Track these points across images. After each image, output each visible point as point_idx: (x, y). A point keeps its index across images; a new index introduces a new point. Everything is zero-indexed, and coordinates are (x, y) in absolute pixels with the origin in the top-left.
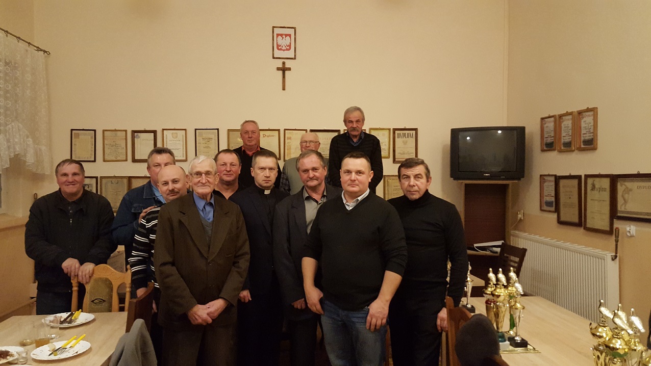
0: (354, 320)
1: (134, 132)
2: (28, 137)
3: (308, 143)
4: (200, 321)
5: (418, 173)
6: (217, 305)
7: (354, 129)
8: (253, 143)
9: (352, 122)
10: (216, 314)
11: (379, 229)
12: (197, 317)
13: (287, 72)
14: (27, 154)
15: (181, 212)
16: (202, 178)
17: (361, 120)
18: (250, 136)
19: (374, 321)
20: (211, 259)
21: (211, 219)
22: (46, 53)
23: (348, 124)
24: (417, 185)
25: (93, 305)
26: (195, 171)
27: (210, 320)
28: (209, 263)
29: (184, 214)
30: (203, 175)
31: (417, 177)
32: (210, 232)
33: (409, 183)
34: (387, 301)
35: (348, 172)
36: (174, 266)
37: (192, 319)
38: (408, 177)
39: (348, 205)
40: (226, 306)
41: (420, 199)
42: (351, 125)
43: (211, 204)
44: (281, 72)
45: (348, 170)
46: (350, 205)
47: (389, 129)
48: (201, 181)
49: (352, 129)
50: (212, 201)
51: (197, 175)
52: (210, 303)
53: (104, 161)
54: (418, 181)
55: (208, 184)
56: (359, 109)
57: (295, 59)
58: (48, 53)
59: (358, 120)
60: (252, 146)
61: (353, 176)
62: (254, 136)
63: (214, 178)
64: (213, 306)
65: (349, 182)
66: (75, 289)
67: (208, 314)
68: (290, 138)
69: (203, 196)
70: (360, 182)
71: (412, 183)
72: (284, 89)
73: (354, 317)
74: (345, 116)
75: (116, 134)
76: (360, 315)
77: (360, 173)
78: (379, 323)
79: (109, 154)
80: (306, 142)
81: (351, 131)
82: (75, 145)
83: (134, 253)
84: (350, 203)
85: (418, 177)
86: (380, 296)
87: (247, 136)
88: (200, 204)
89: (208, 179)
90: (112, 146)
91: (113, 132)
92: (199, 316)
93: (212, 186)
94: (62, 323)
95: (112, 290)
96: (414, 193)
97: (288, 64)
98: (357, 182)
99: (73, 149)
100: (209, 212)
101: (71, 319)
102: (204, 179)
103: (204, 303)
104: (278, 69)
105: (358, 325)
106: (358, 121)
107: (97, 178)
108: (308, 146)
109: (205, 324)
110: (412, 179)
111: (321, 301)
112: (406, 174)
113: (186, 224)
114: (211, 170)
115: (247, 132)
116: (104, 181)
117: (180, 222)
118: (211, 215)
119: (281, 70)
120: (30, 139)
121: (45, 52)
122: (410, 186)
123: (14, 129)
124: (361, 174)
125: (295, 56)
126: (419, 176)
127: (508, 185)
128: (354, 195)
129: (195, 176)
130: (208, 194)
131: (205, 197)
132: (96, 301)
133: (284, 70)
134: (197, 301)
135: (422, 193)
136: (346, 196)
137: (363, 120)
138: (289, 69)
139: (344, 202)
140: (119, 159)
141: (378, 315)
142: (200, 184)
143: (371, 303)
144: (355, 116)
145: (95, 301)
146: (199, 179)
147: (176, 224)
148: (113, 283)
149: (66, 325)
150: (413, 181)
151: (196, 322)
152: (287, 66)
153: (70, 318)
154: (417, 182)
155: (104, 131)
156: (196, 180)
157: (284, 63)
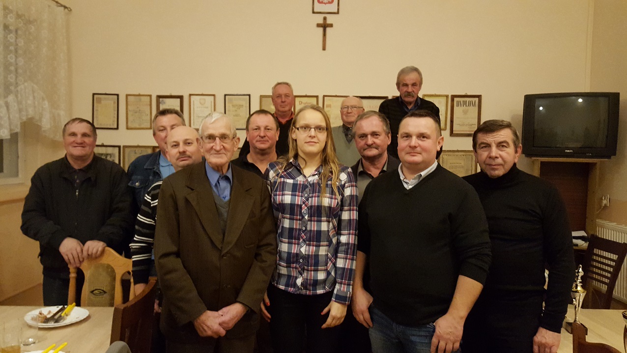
0: (413, 338)
1: (159, 97)
2: (43, 99)
3: (350, 108)
4: (209, 333)
5: (502, 140)
6: (233, 312)
7: (409, 94)
8: (287, 109)
9: (407, 85)
10: (231, 325)
11: (450, 216)
12: (206, 328)
13: (328, 29)
14: (43, 119)
15: (188, 187)
16: (216, 143)
17: (418, 84)
18: (283, 100)
19: (442, 344)
20: (225, 251)
21: (228, 198)
22: (66, 10)
23: (401, 88)
24: (501, 156)
25: (92, 297)
26: (207, 133)
27: (223, 332)
28: (223, 256)
29: (192, 190)
30: (217, 139)
31: (501, 145)
32: (225, 215)
33: (489, 154)
34: (462, 318)
35: (407, 137)
36: (180, 257)
37: (200, 329)
38: (488, 146)
39: (406, 183)
40: (245, 311)
41: (504, 176)
42: (405, 89)
43: (227, 178)
44: (321, 29)
45: (407, 133)
46: (409, 182)
47: (447, 96)
48: (214, 147)
49: (406, 94)
50: (230, 175)
51: (210, 139)
52: (223, 309)
53: (128, 128)
54: (502, 151)
55: (223, 151)
56: (416, 70)
57: (338, 13)
58: (69, 9)
59: (415, 83)
60: (285, 112)
61: (414, 141)
62: (288, 100)
63: (231, 143)
64: (227, 312)
65: (408, 149)
66: (73, 275)
67: (220, 324)
68: (329, 106)
69: (218, 168)
70: (424, 150)
71: (494, 154)
72: (324, 49)
73: (414, 335)
74: (398, 78)
75: (140, 100)
76: (423, 333)
77: (424, 137)
78: (450, 347)
79: (132, 122)
80: (348, 107)
81: (405, 96)
82: (97, 110)
83: (136, 238)
84: (409, 180)
85: (503, 146)
86: (451, 310)
87: (279, 101)
88: (213, 177)
89: (224, 144)
90: (136, 113)
91: (138, 97)
92: (208, 327)
93: (229, 154)
94: (47, 320)
95: (114, 279)
96: (495, 167)
97: (330, 19)
98: (418, 149)
99: (95, 116)
100: (225, 189)
101: (60, 316)
102: (218, 144)
103: (216, 309)
104: (319, 25)
105: (419, 347)
106: (414, 85)
107: (119, 147)
108: (349, 112)
109: (216, 337)
110: (494, 148)
111: (370, 309)
112: (485, 141)
113: (194, 204)
114: (228, 132)
115: (280, 96)
116: (127, 150)
117: (187, 201)
118: (227, 193)
119: (322, 27)
120: (46, 102)
121: (65, 7)
122: (490, 157)
123: (27, 90)
124: (425, 139)
125: (338, 9)
126: (505, 144)
127: (595, 164)
128: (415, 167)
129: (207, 141)
130: (225, 164)
131: (220, 168)
132: (96, 292)
133: (325, 26)
134: (206, 305)
135: (508, 167)
136: (404, 169)
137: (421, 83)
138: (331, 26)
139: (402, 178)
140: (143, 126)
141: (449, 336)
142: (213, 152)
143: (437, 319)
144: (411, 78)
145: (94, 292)
146: (212, 145)
147: (181, 204)
148: (116, 271)
149: (51, 324)
150: (495, 151)
151: (205, 334)
152: (329, 22)
153: (60, 313)
154: (501, 153)
155: (127, 96)
156: (209, 146)
157: (325, 19)
